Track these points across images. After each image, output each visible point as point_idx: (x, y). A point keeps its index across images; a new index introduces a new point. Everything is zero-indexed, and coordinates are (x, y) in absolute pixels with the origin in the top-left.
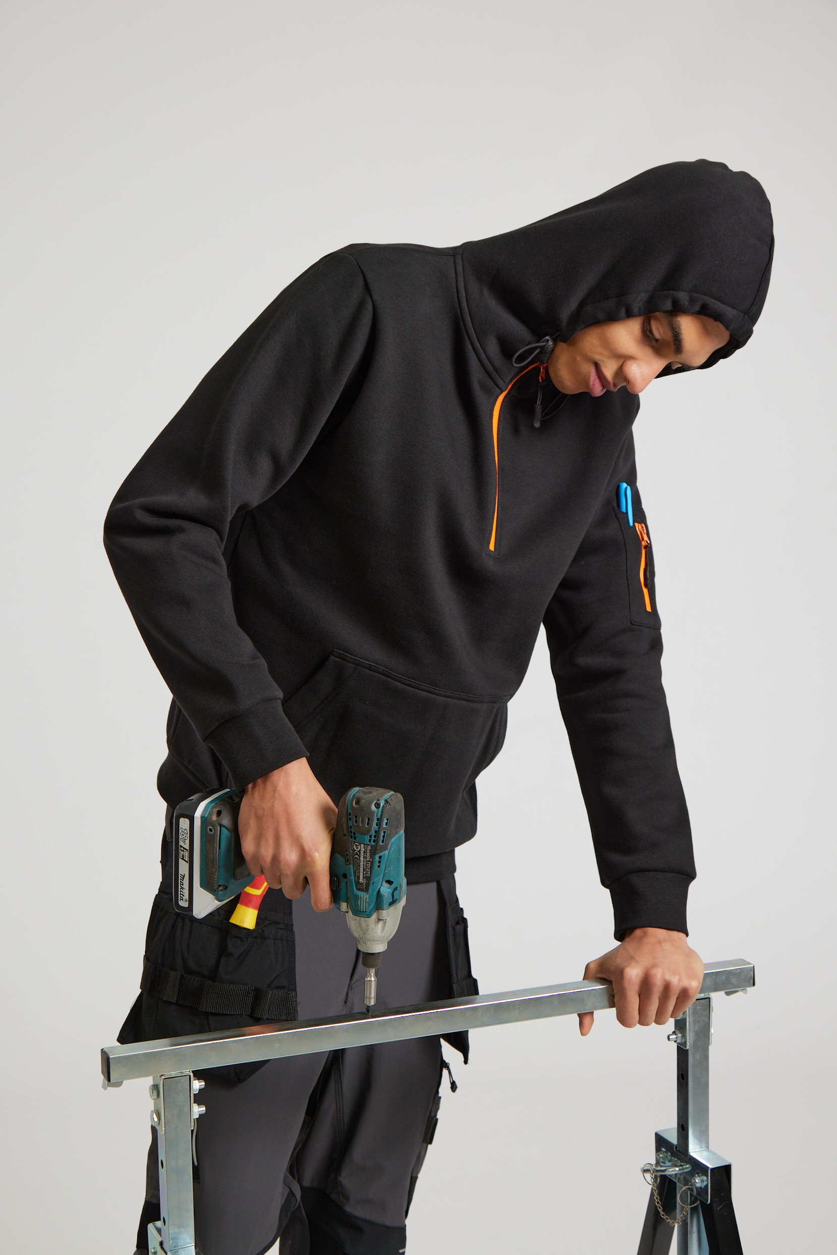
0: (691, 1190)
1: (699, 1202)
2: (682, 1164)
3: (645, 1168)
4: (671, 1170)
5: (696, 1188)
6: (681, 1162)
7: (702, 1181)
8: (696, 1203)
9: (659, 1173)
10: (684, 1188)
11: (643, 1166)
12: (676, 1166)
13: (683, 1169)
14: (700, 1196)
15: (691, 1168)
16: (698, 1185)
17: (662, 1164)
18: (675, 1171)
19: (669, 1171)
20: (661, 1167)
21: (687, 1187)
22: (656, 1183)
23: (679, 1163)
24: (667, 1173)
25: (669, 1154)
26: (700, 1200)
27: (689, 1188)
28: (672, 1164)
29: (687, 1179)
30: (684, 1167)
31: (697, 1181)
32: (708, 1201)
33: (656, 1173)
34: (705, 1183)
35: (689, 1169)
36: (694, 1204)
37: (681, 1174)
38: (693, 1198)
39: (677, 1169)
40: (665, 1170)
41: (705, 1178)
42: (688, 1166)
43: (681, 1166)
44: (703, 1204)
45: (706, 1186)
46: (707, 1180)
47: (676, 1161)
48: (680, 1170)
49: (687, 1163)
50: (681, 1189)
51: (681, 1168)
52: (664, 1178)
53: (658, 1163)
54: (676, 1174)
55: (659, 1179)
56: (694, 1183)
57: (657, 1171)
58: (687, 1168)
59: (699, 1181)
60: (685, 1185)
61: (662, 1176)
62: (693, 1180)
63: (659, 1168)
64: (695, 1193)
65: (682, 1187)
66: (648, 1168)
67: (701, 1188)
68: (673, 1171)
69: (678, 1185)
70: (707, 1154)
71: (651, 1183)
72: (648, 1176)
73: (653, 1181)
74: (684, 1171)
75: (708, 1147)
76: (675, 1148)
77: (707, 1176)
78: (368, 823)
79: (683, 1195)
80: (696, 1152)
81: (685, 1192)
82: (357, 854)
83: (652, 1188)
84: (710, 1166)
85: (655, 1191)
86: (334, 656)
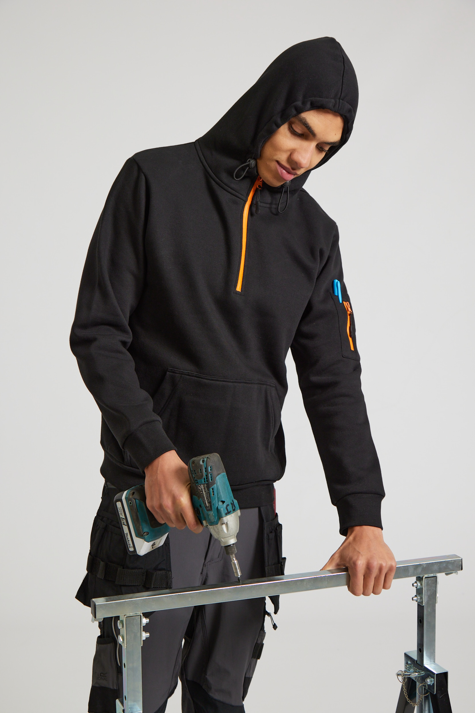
0: (425, 686)
1: (429, 693)
2: (420, 671)
3: (398, 673)
4: (413, 674)
5: (428, 685)
6: (419, 670)
7: (431, 681)
8: (427, 694)
9: (407, 676)
10: (421, 685)
12: (416, 672)
14: (430, 690)
15: (424, 674)
16: (429, 683)
17: (408, 671)
19: (412, 675)
20: (407, 672)
22: (405, 681)
25: (412, 665)
27: (423, 685)
28: (414, 671)
29: (423, 679)
31: (428, 681)
32: (434, 693)
33: (405, 676)
34: (433, 682)
35: (423, 674)
36: (426, 694)
37: (419, 677)
38: (426, 691)
39: (417, 674)
40: (410, 674)
42: (423, 672)
44: (432, 695)
45: (434, 684)
46: (434, 681)
47: (416, 670)
49: (423, 670)
50: (418, 685)
51: (419, 673)
52: (410, 679)
53: (405, 671)
54: (416, 677)
57: (405, 675)
58: (422, 673)
61: (408, 678)
62: (426, 681)
63: (406, 673)
64: (427, 688)
65: (420, 685)
66: (400, 673)
67: (430, 685)
68: (414, 675)
69: (417, 683)
70: (434, 665)
71: (402, 682)
72: (400, 678)
73: (402, 680)
74: (421, 675)
75: (434, 662)
76: (415, 662)
77: (434, 678)
78: (201, 472)
79: (420, 689)
80: (427, 664)
81: (421, 687)
82: (201, 491)
83: (402, 685)
84: (436, 672)
85: (404, 686)
86: (169, 372)
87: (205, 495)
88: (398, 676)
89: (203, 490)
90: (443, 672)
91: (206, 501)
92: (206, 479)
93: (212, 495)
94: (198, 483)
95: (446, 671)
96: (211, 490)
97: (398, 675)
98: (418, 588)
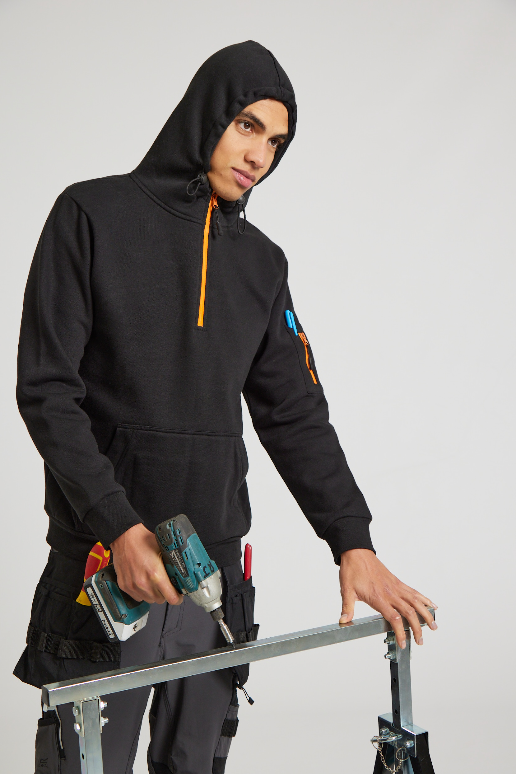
0: (404, 749)
1: (409, 757)
3: (373, 740)
7: (411, 744)
12: (393, 736)
15: (403, 736)
16: (408, 747)
19: (388, 740)
20: (383, 737)
21: (401, 748)
22: (381, 747)
25: (388, 729)
26: (411, 754)
28: (390, 735)
29: (402, 742)
32: (415, 756)
33: (380, 741)
34: (413, 745)
36: (406, 758)
38: (405, 755)
39: (394, 738)
40: (386, 739)
41: (413, 741)
43: (397, 735)
44: (412, 758)
46: (414, 743)
47: (394, 733)
49: (401, 732)
51: (397, 737)
52: (386, 744)
53: (380, 736)
54: (393, 741)
58: (401, 736)
59: (409, 744)
61: (384, 742)
62: (405, 744)
64: (406, 752)
65: (398, 748)
66: (375, 739)
67: (410, 748)
68: (391, 739)
69: (396, 747)
71: (378, 748)
72: (376, 743)
73: (378, 746)
74: (399, 738)
75: (412, 723)
76: (391, 725)
78: (169, 537)
79: (399, 753)
80: (405, 725)
81: (400, 751)
82: (174, 558)
83: (379, 751)
86: (119, 428)
87: (178, 562)
88: (373, 743)
89: (176, 556)
90: (423, 732)
91: (181, 567)
92: (176, 543)
93: (186, 559)
94: (169, 550)
95: (426, 732)
96: (184, 554)
98: (390, 644)
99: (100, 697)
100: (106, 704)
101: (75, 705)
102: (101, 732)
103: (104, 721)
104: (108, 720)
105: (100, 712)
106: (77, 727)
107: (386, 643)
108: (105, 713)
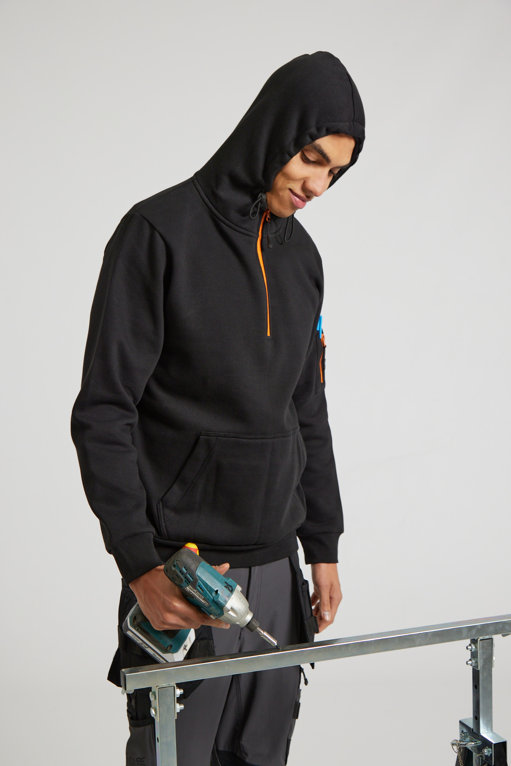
0: (482, 757)
2: (476, 740)
3: (453, 743)
4: (469, 744)
5: (485, 756)
7: (489, 752)
10: (478, 756)
11: (452, 741)
12: (472, 742)
13: (477, 744)
14: (488, 760)
15: (481, 743)
16: (486, 754)
17: (464, 740)
18: (472, 744)
20: (463, 742)
21: (479, 755)
22: (461, 752)
23: (474, 740)
24: (467, 746)
25: (468, 734)
26: (487, 763)
27: (480, 756)
28: (470, 741)
29: (480, 749)
30: (477, 742)
31: (485, 752)
32: (492, 764)
33: (460, 746)
34: (491, 753)
35: (480, 744)
37: (475, 747)
38: (483, 762)
39: (473, 744)
40: (466, 744)
41: (491, 749)
42: (480, 742)
43: (476, 741)
45: (491, 755)
46: (492, 751)
47: (473, 739)
48: (475, 744)
49: (480, 740)
50: (475, 756)
51: (475, 743)
52: (466, 749)
53: (460, 741)
54: (472, 746)
55: (462, 750)
56: (484, 752)
57: (461, 745)
58: (479, 743)
59: (487, 752)
60: (478, 754)
61: (463, 747)
62: (483, 751)
63: (462, 743)
64: (484, 759)
66: (455, 742)
67: (488, 755)
69: (474, 754)
70: (492, 734)
71: (457, 752)
72: (455, 748)
73: (458, 751)
74: (478, 745)
75: (492, 730)
76: (471, 730)
77: (492, 749)
79: (477, 760)
80: (484, 733)
81: (478, 758)
83: (458, 755)
84: (494, 742)
85: (460, 757)
86: (202, 436)
88: (453, 746)
90: (502, 741)
95: (504, 741)
97: (453, 744)
98: (472, 651)
99: (176, 684)
100: (183, 691)
101: (153, 690)
102: (176, 718)
103: (179, 707)
104: (183, 706)
105: (175, 698)
106: (153, 712)
107: (468, 649)
108: (180, 700)
